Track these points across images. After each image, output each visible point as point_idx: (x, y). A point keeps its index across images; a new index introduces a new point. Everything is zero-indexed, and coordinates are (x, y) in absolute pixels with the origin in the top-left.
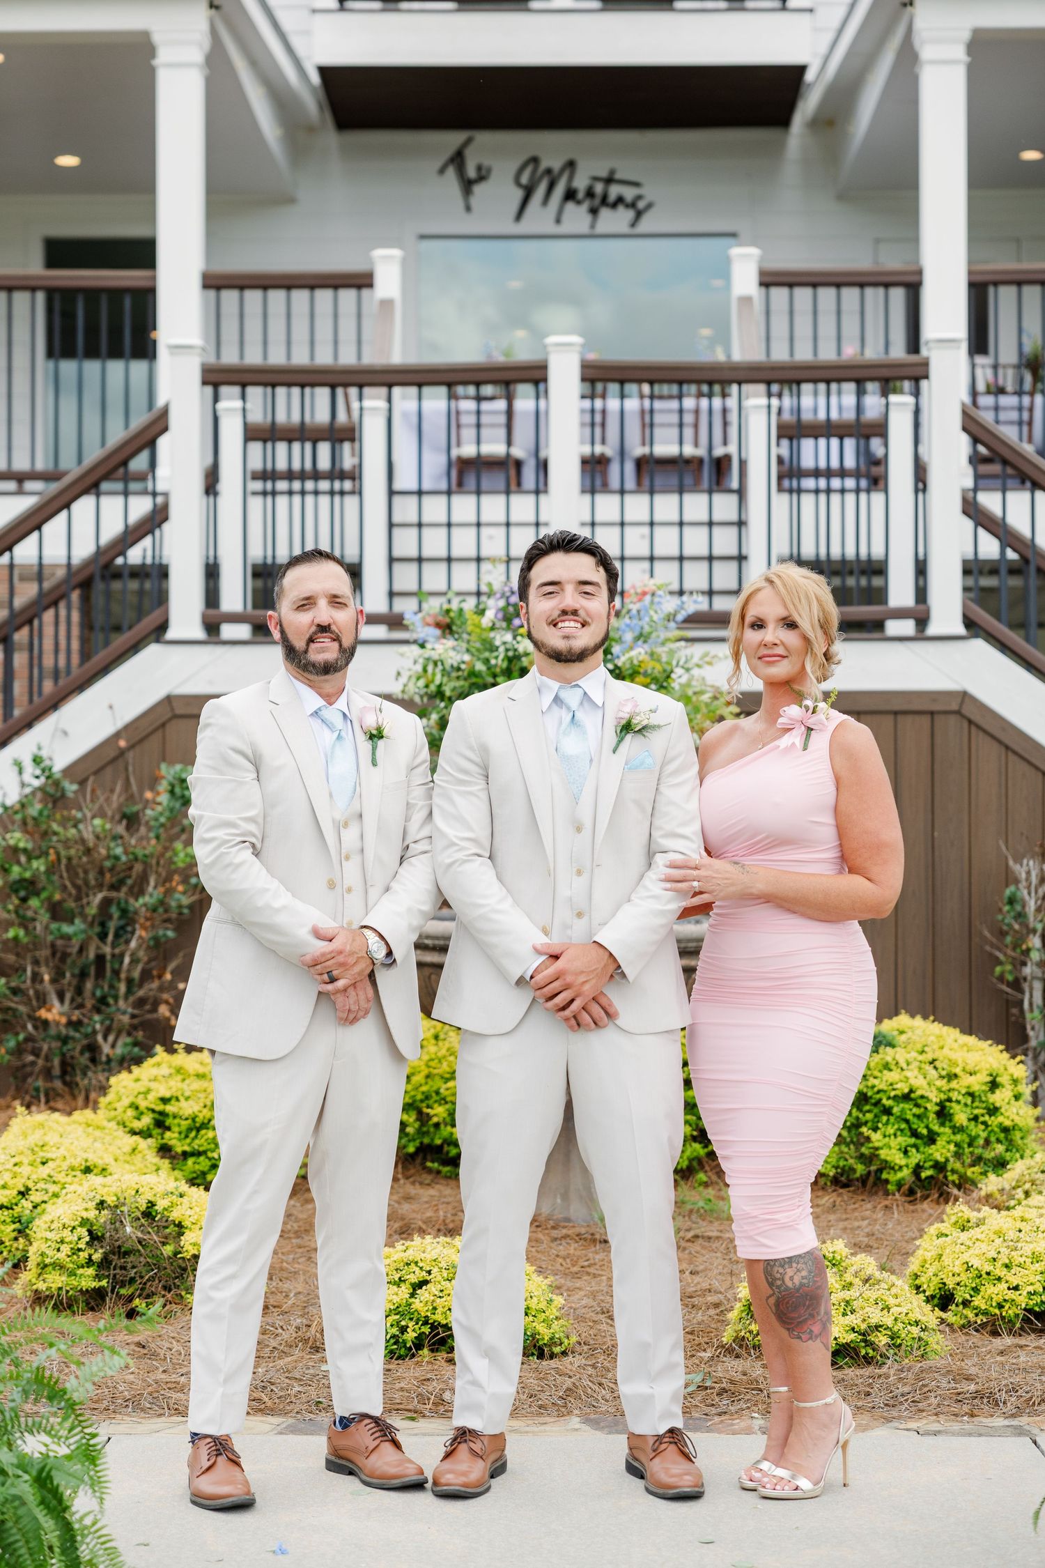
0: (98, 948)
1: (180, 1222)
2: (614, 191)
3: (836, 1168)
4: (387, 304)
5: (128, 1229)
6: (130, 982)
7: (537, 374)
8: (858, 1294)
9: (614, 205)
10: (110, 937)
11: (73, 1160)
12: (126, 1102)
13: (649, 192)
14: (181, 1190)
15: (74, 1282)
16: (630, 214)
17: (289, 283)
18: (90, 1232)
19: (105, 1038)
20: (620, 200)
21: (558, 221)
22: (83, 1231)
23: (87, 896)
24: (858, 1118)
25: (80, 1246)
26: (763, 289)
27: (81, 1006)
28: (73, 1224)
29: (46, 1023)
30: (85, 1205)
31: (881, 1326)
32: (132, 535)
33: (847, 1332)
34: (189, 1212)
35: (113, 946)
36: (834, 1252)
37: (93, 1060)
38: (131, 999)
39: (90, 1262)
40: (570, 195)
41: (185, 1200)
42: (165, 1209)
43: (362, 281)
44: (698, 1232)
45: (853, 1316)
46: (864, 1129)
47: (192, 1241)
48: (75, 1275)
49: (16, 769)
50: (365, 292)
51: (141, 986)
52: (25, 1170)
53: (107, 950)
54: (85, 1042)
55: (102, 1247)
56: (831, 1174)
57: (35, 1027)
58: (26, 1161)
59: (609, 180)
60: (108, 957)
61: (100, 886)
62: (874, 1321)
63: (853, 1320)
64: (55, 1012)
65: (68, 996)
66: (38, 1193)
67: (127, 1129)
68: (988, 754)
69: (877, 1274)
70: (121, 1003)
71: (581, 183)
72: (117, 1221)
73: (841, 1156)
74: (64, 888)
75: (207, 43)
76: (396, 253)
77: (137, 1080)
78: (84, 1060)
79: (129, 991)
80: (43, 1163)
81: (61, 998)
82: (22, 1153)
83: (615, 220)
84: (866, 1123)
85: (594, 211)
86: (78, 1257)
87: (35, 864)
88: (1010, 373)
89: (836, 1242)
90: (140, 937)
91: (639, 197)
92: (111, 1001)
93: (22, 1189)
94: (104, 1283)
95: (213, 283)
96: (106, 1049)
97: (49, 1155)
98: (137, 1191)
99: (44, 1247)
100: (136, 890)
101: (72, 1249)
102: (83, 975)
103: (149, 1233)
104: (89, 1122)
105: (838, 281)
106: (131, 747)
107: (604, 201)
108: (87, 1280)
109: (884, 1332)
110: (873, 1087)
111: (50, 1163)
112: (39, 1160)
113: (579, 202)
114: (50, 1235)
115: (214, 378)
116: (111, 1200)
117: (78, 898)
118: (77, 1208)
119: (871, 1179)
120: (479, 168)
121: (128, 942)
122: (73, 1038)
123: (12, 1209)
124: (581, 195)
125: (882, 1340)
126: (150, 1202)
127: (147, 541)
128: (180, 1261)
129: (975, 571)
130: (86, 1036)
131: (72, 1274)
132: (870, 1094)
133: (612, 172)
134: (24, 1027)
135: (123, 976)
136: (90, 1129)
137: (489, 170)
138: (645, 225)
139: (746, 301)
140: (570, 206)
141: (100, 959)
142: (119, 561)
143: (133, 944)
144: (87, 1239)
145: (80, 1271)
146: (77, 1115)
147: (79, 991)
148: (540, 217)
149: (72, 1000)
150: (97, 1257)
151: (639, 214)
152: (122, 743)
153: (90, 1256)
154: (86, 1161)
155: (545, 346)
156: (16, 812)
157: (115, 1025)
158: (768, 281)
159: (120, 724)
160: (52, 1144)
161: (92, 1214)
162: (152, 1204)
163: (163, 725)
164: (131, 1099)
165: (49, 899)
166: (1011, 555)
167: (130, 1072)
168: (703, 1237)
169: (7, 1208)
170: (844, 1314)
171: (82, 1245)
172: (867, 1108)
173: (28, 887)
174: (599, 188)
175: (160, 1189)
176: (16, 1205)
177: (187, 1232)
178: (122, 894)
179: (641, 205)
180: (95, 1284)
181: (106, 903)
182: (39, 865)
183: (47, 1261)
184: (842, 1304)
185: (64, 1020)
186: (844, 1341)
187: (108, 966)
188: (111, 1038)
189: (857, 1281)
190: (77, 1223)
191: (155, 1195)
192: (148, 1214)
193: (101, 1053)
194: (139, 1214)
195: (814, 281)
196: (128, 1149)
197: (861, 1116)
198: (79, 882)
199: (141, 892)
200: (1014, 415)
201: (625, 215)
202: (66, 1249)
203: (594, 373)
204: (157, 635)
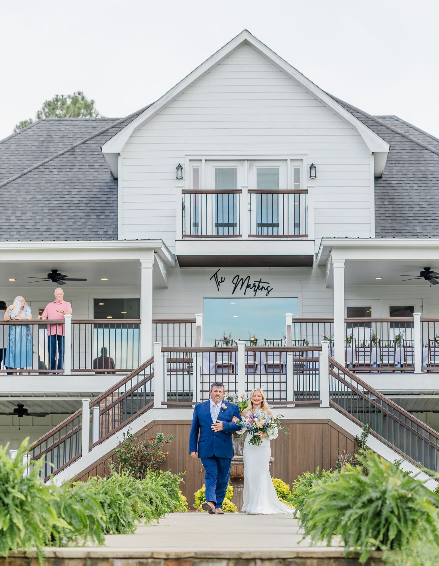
2: (261, 285)
4: (199, 327)
7: (235, 350)
9: (261, 289)
13: (271, 285)
16: (266, 291)
17: (174, 322)
20: (263, 287)
21: (245, 294)
26: (294, 324)
32: (139, 385)
40: (248, 286)
43: (193, 321)
50: (194, 324)
59: (260, 282)
60: (142, 477)
61: (140, 461)
68: (334, 433)
71: (251, 283)
74: (134, 460)
75: (153, 262)
76: (202, 314)
83: (261, 293)
85: (256, 291)
88: (368, 341)
91: (269, 287)
95: (155, 322)
105: (313, 321)
107: (258, 287)
113: (251, 289)
115: (164, 350)
117: (136, 463)
120: (222, 278)
124: (251, 287)
127: (143, 387)
129: (345, 394)
133: (261, 279)
137: (224, 278)
138: (270, 295)
139: (289, 327)
140: (248, 289)
142: (136, 391)
148: (239, 292)
151: (269, 292)
152: (146, 430)
156: (123, 445)
158: (295, 321)
159: (145, 425)
163: (153, 426)
165: (130, 463)
166: (349, 390)
173: (125, 461)
174: (257, 284)
178: (145, 462)
179: (269, 289)
181: (142, 464)
182: (129, 455)
195: (307, 321)
199: (150, 462)
200: (363, 353)
201: (264, 292)
203: (247, 350)
204: (151, 407)
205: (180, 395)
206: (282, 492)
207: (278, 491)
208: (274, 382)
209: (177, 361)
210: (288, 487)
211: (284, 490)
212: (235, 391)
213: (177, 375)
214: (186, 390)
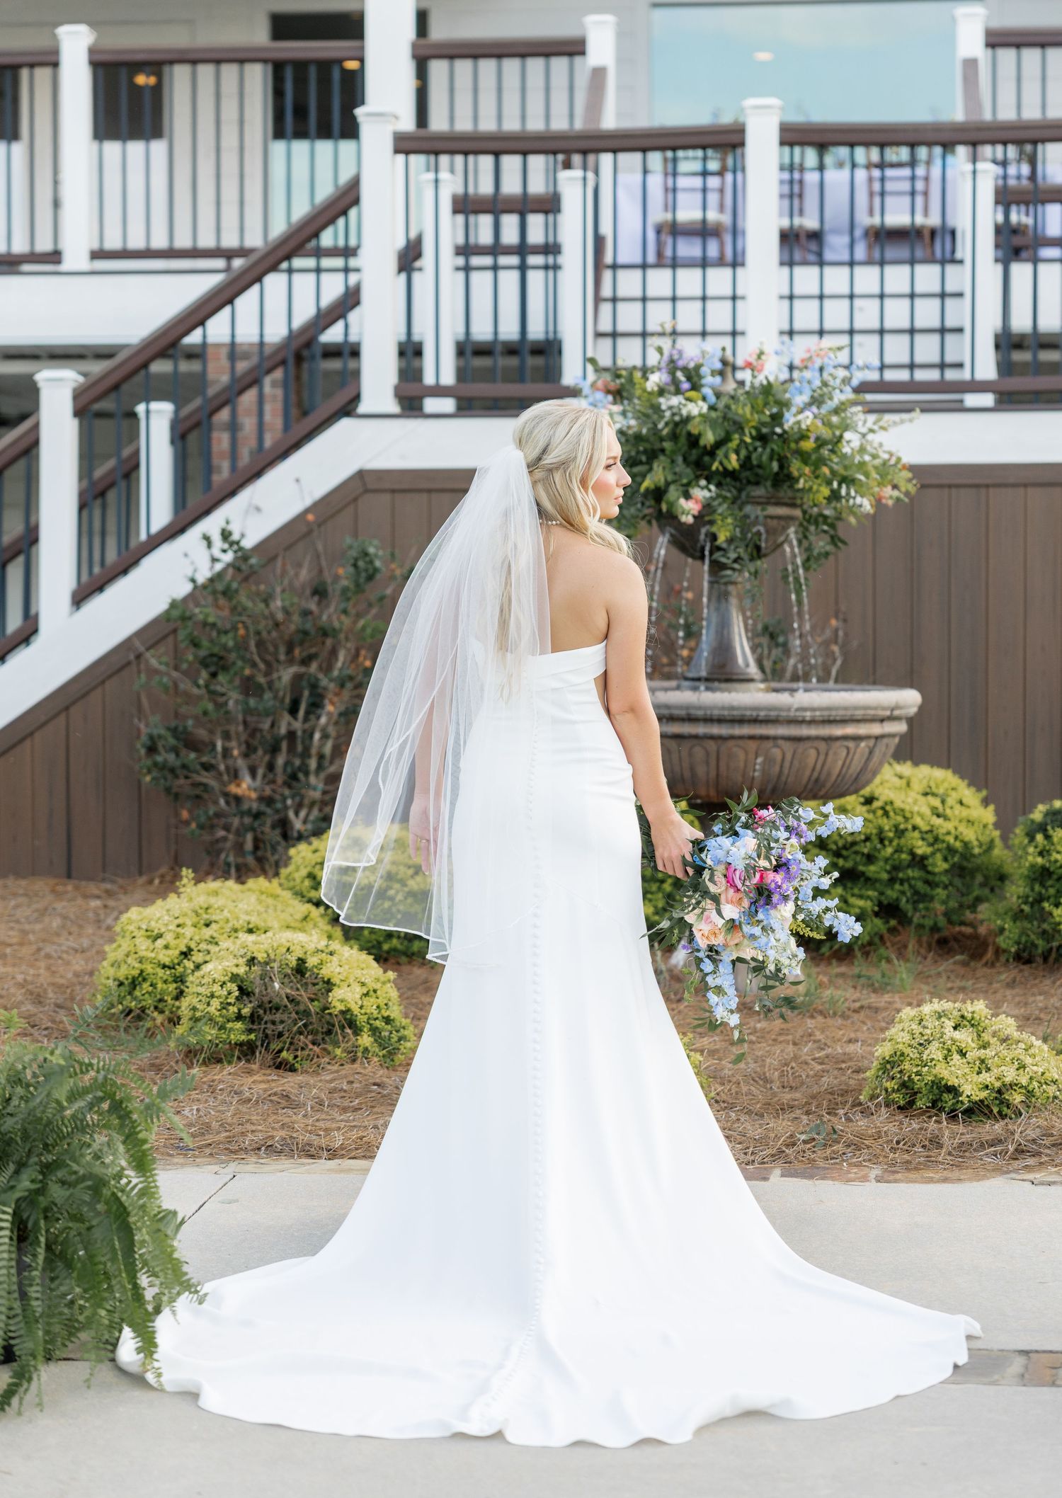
0: (289, 724)
1: (329, 980)
3: (1018, 943)
4: (599, 74)
5: (277, 985)
6: (321, 757)
7: (734, 138)
8: (993, 1053)
10: (301, 713)
11: (235, 922)
12: (304, 872)
14: (331, 948)
15: (224, 1036)
17: (499, 51)
18: (240, 988)
19: (297, 814)
22: (234, 987)
23: (278, 671)
24: (1040, 893)
25: (229, 1001)
26: (990, 51)
27: (273, 782)
28: (223, 979)
29: (238, 799)
30: (235, 961)
31: (1016, 1085)
33: (980, 1090)
34: (338, 969)
35: (306, 719)
36: (973, 1013)
37: (285, 836)
38: (323, 775)
39: (239, 1017)
41: (334, 958)
42: (314, 966)
43: (574, 48)
44: (865, 1003)
45: (988, 1075)
46: (1046, 905)
47: (340, 997)
48: (225, 1028)
49: (205, 543)
50: (578, 60)
51: (331, 763)
52: (188, 931)
53: (298, 725)
54: (276, 817)
55: (250, 1002)
56: (1013, 950)
57: (227, 803)
58: (189, 923)
60: (299, 733)
61: (291, 662)
62: (1008, 1080)
63: (986, 1078)
64: (246, 787)
65: (260, 772)
66: (201, 954)
67: (305, 899)
69: (1016, 1035)
70: (312, 779)
72: (266, 977)
73: (1023, 932)
74: (254, 665)
76: (610, 18)
77: (315, 851)
78: (275, 835)
79: (320, 767)
80: (207, 925)
81: (253, 772)
82: (185, 915)
84: (1048, 899)
86: (228, 1010)
87: (224, 639)
89: (976, 1002)
90: (329, 714)
92: (301, 776)
93: (185, 950)
94: (252, 1036)
95: (422, 54)
96: (298, 825)
97: (214, 918)
98: (288, 949)
99: (195, 1001)
100: (324, 665)
101: (221, 1003)
102: (275, 750)
103: (298, 989)
104: (263, 889)
106: (320, 524)
108: (238, 1033)
109: (1019, 1090)
110: (1056, 861)
111: (213, 926)
112: (202, 922)
114: (200, 990)
115: (404, 146)
116: (261, 957)
117: (267, 674)
118: (227, 964)
119: (1054, 955)
121: (318, 718)
122: (264, 813)
123: (174, 968)
125: (1017, 1098)
126: (299, 959)
128: (328, 1017)
130: (277, 811)
131: (222, 1028)
132: (1052, 869)
134: (216, 803)
135: (314, 751)
136: (264, 897)
139: (970, 65)
141: (291, 735)
142: (323, 337)
143: (323, 720)
144: (237, 993)
145: (229, 1025)
146: (251, 883)
147: (271, 767)
149: (264, 776)
150: (246, 1011)
152: (311, 518)
153: (239, 1010)
154: (249, 923)
155: (742, 110)
156: (207, 589)
157: (306, 801)
158: (996, 40)
159: (308, 502)
160: (216, 906)
161: (242, 970)
162: (301, 961)
163: (355, 500)
164: (309, 869)
165: (239, 674)
167: (310, 844)
168: (870, 1007)
169: (169, 968)
170: (979, 1073)
171: (232, 1000)
172: (1050, 883)
173: (218, 662)
175: (311, 947)
176: (179, 964)
177: (335, 989)
178: (312, 670)
180: (243, 1038)
181: (297, 678)
182: (228, 640)
183: (198, 1014)
184: (977, 1063)
185: (254, 795)
186: (977, 1099)
187: (299, 742)
188: (303, 814)
189: (993, 1041)
190: (227, 978)
191: (306, 953)
192: (300, 969)
193: (292, 828)
194: (289, 972)
195: (1044, 41)
196: (299, 916)
197: (1043, 891)
198: (269, 658)
199: (331, 667)
202: (215, 1003)
203: (792, 136)
204: (348, 409)
205: (512, 350)
206: (958, 845)
207: (936, 839)
208: (912, 296)
209: (495, 206)
210: (988, 815)
211: (970, 834)
212: (734, 334)
213: (495, 268)
214: (536, 331)
